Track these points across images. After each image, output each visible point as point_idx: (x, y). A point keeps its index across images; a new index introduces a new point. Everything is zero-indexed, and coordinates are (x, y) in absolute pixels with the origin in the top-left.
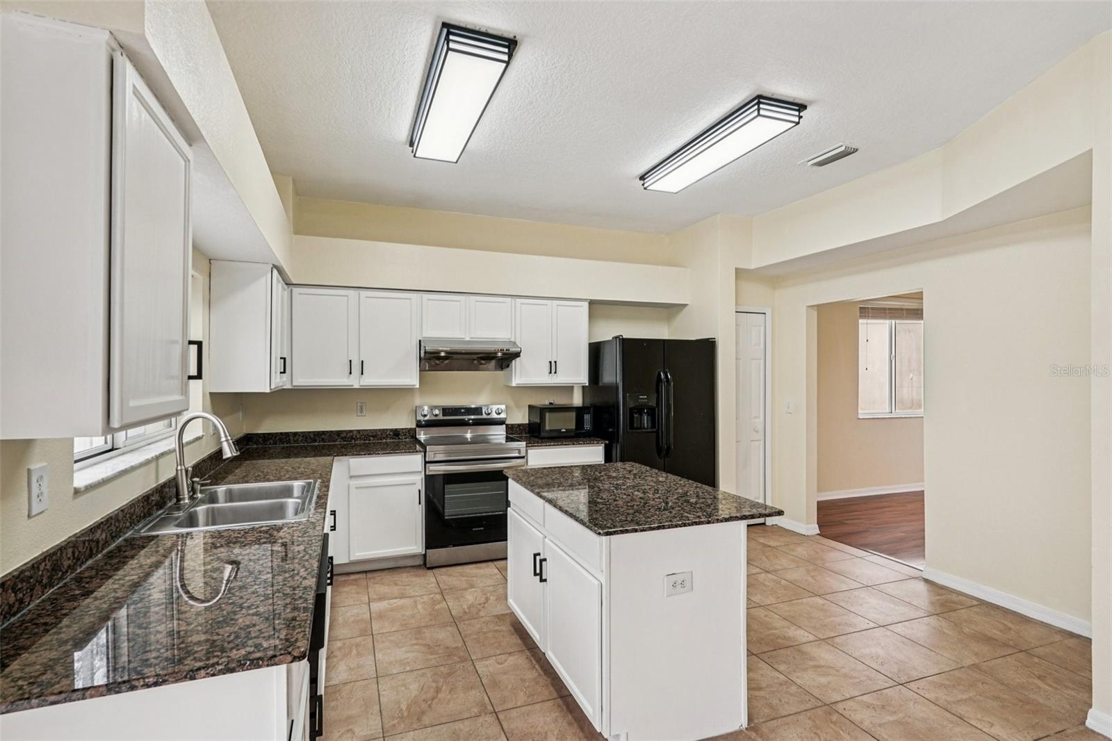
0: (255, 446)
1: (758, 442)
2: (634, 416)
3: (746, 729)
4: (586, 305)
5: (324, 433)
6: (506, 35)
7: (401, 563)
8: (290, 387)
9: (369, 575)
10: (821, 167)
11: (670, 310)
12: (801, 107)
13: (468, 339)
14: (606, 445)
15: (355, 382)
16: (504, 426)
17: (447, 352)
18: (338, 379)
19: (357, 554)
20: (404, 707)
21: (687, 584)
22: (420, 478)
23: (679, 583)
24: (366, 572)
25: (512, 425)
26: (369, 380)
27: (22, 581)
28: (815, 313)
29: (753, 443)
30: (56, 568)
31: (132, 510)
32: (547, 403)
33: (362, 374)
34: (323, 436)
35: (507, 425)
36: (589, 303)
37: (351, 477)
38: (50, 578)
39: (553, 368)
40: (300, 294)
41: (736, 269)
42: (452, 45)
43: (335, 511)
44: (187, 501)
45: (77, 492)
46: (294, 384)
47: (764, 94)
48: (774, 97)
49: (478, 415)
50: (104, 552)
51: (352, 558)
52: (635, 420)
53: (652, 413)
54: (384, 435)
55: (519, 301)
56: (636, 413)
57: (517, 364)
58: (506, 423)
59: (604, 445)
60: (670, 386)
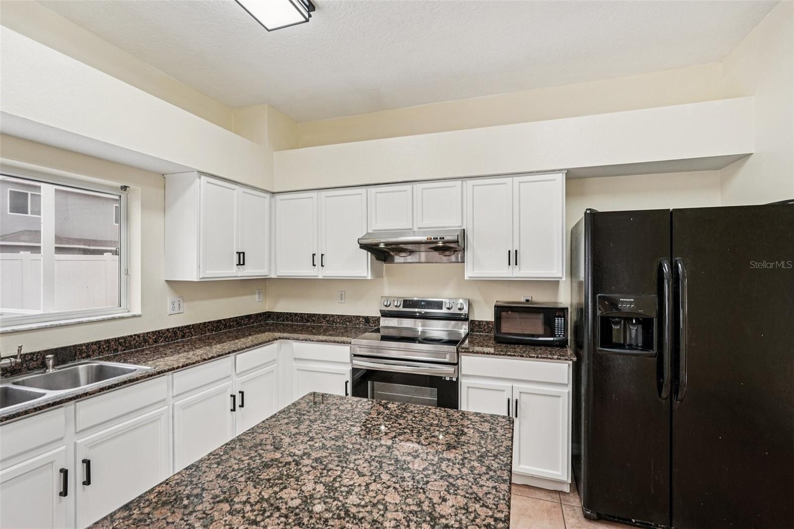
4: (560, 178)
5: (314, 315)
13: (416, 229)
14: (575, 363)
15: (319, 273)
16: (468, 323)
22: (347, 368)
25: (479, 322)
26: (329, 272)
32: (523, 300)
33: (323, 267)
34: (314, 318)
35: (473, 322)
36: (567, 174)
37: (295, 359)
39: (513, 258)
40: (281, 200)
46: (278, 275)
49: (438, 309)
52: (614, 333)
53: (646, 324)
54: (357, 322)
55: (470, 183)
56: (617, 323)
57: (468, 254)
58: (470, 319)
59: (571, 363)
60: (685, 283)
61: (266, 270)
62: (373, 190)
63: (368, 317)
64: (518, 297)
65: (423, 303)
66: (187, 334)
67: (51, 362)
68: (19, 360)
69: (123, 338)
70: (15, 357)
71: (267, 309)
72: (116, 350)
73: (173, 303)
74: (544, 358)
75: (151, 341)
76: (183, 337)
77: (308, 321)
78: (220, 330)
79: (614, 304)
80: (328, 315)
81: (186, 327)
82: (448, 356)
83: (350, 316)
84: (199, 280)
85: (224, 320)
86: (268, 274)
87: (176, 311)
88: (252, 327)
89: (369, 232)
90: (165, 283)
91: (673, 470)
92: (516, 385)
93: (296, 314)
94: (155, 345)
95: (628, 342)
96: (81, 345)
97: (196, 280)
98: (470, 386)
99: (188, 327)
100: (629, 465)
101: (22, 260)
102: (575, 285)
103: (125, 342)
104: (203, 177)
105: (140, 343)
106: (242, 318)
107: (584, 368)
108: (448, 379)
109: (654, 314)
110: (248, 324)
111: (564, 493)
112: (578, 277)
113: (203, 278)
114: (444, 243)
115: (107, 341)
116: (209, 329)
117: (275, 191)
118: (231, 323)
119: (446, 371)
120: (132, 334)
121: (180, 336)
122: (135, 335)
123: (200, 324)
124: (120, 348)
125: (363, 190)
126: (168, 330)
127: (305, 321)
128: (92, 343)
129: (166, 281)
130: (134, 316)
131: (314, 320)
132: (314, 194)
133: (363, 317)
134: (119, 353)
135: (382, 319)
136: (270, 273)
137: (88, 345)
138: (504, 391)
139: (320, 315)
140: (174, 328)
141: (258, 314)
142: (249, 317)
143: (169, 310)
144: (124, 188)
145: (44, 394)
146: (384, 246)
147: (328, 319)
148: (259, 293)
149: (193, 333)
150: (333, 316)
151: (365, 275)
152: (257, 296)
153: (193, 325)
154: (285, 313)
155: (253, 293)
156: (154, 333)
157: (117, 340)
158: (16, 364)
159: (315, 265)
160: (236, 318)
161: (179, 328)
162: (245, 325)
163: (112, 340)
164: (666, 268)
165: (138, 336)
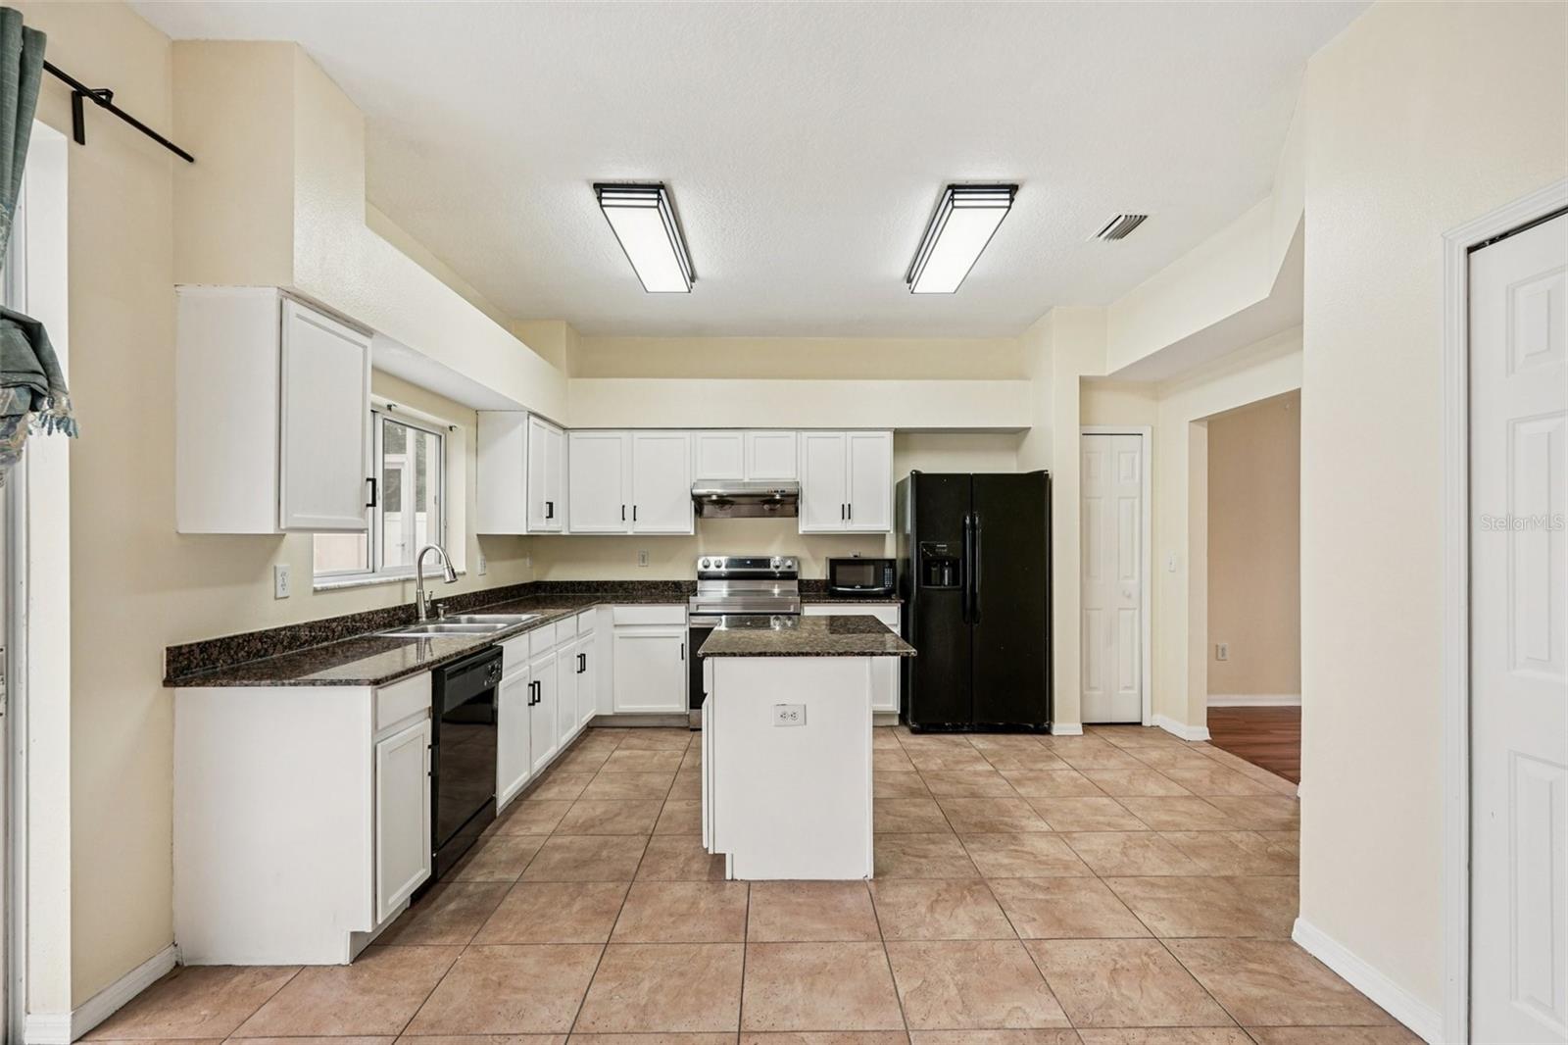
0: (543, 594)
1: (1130, 612)
2: (931, 571)
3: (871, 880)
4: (889, 436)
5: (606, 583)
6: (652, 182)
7: (667, 723)
8: (568, 534)
9: (632, 730)
10: (1120, 240)
11: (1015, 436)
12: (1012, 189)
13: (746, 480)
14: (902, 605)
15: (629, 528)
16: (796, 582)
17: (719, 496)
18: (613, 526)
19: (621, 707)
20: (580, 821)
21: (800, 716)
22: (684, 631)
23: (789, 716)
24: (631, 728)
25: (808, 581)
26: (644, 526)
27: (266, 637)
28: (1204, 431)
29: (1122, 612)
30: (294, 638)
31: (371, 617)
33: (635, 519)
34: (605, 587)
35: (801, 582)
36: (894, 433)
37: (616, 626)
38: (290, 643)
39: (847, 512)
40: (576, 438)
41: (1080, 377)
42: (604, 202)
43: (584, 655)
44: (424, 619)
45: (316, 591)
46: (572, 530)
47: (957, 183)
48: (970, 183)
49: (765, 567)
50: (340, 641)
51: (616, 711)
52: (933, 574)
53: (954, 566)
54: (666, 588)
55: (806, 434)
56: (935, 566)
57: (802, 508)
58: (799, 578)
59: (899, 605)
60: (978, 532)
62: (699, 434)
63: (678, 582)
64: (849, 553)
65: (748, 562)
67: (442, 612)
73: (481, 561)
74: (878, 602)
77: (598, 591)
79: (932, 548)
80: (626, 581)
82: (792, 607)
83: (656, 582)
86: (561, 530)
89: (694, 481)
90: (478, 537)
102: (901, 537)
103: (461, 601)
104: (531, 417)
107: (911, 610)
109: (960, 555)
111: (895, 726)
112: (904, 528)
114: (782, 496)
117: (570, 426)
125: (686, 434)
127: (593, 590)
129: (479, 534)
132: (622, 434)
133: (673, 582)
135: (700, 582)
139: (614, 582)
143: (479, 569)
144: (452, 428)
146: (716, 498)
147: (625, 586)
150: (632, 582)
151: (688, 530)
159: (626, 519)
164: (968, 521)
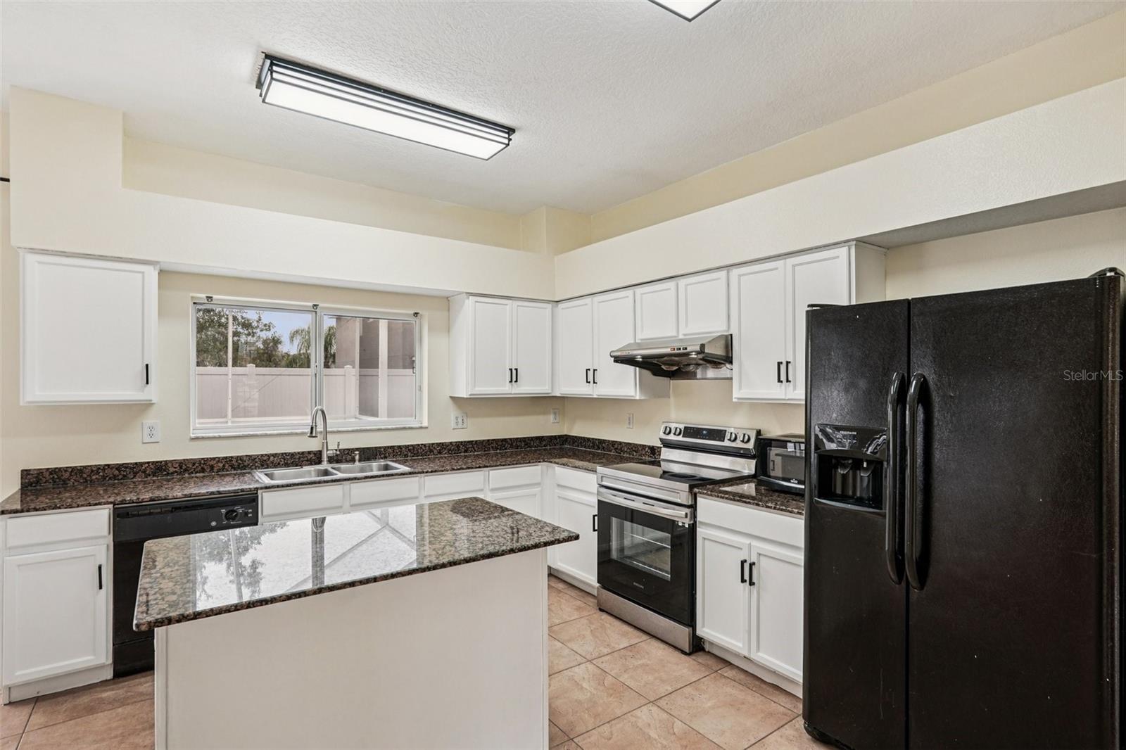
54: (643, 452)
55: (737, 271)
57: (735, 368)
61: (547, 388)
62: (639, 290)
63: (653, 447)
65: (704, 432)
66: (470, 449)
67: (357, 457)
68: (338, 453)
69: (412, 445)
70: (336, 450)
71: (565, 431)
72: (406, 456)
73: (457, 418)
74: (782, 510)
75: (435, 451)
76: (466, 451)
77: (599, 448)
78: (506, 449)
80: (616, 442)
81: (469, 442)
82: (680, 495)
83: (636, 444)
84: (468, 397)
85: (510, 439)
86: (550, 392)
87: (460, 426)
88: (545, 450)
89: (637, 341)
90: (450, 399)
91: (910, 693)
92: (755, 543)
93: (589, 439)
94: (439, 456)
95: (858, 494)
96: (380, 448)
97: (465, 397)
98: (706, 537)
99: (470, 442)
100: (852, 671)
101: (345, 375)
103: (413, 449)
104: (471, 297)
105: (426, 452)
106: (532, 439)
108: (680, 524)
110: (538, 446)
111: (796, 697)
113: (471, 395)
115: (400, 447)
116: (492, 447)
117: (556, 300)
118: (518, 444)
119: (679, 515)
120: (419, 443)
121: (463, 450)
122: (422, 444)
123: (484, 440)
124: (409, 454)
125: (629, 292)
126: (451, 443)
127: (596, 447)
128: (389, 447)
129: (451, 397)
130: (421, 428)
131: (604, 448)
132: (588, 300)
133: (649, 447)
134: (409, 458)
135: (663, 450)
136: (552, 390)
137: (386, 448)
138: (741, 549)
139: (609, 441)
140: (457, 442)
141: (552, 436)
142: (540, 439)
143: (453, 425)
144: (416, 314)
145: (336, 474)
146: (641, 360)
147: (616, 446)
148: (555, 414)
149: (476, 449)
150: (620, 443)
151: (633, 394)
152: (551, 417)
153: (476, 441)
154: (579, 437)
155: (545, 413)
156: (438, 444)
157: (407, 447)
158: (337, 455)
159: (589, 382)
160: (524, 438)
161: (462, 442)
162: (535, 447)
163: (403, 446)
165: (425, 445)
